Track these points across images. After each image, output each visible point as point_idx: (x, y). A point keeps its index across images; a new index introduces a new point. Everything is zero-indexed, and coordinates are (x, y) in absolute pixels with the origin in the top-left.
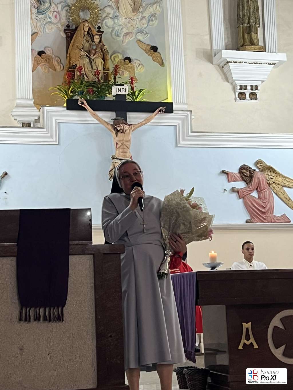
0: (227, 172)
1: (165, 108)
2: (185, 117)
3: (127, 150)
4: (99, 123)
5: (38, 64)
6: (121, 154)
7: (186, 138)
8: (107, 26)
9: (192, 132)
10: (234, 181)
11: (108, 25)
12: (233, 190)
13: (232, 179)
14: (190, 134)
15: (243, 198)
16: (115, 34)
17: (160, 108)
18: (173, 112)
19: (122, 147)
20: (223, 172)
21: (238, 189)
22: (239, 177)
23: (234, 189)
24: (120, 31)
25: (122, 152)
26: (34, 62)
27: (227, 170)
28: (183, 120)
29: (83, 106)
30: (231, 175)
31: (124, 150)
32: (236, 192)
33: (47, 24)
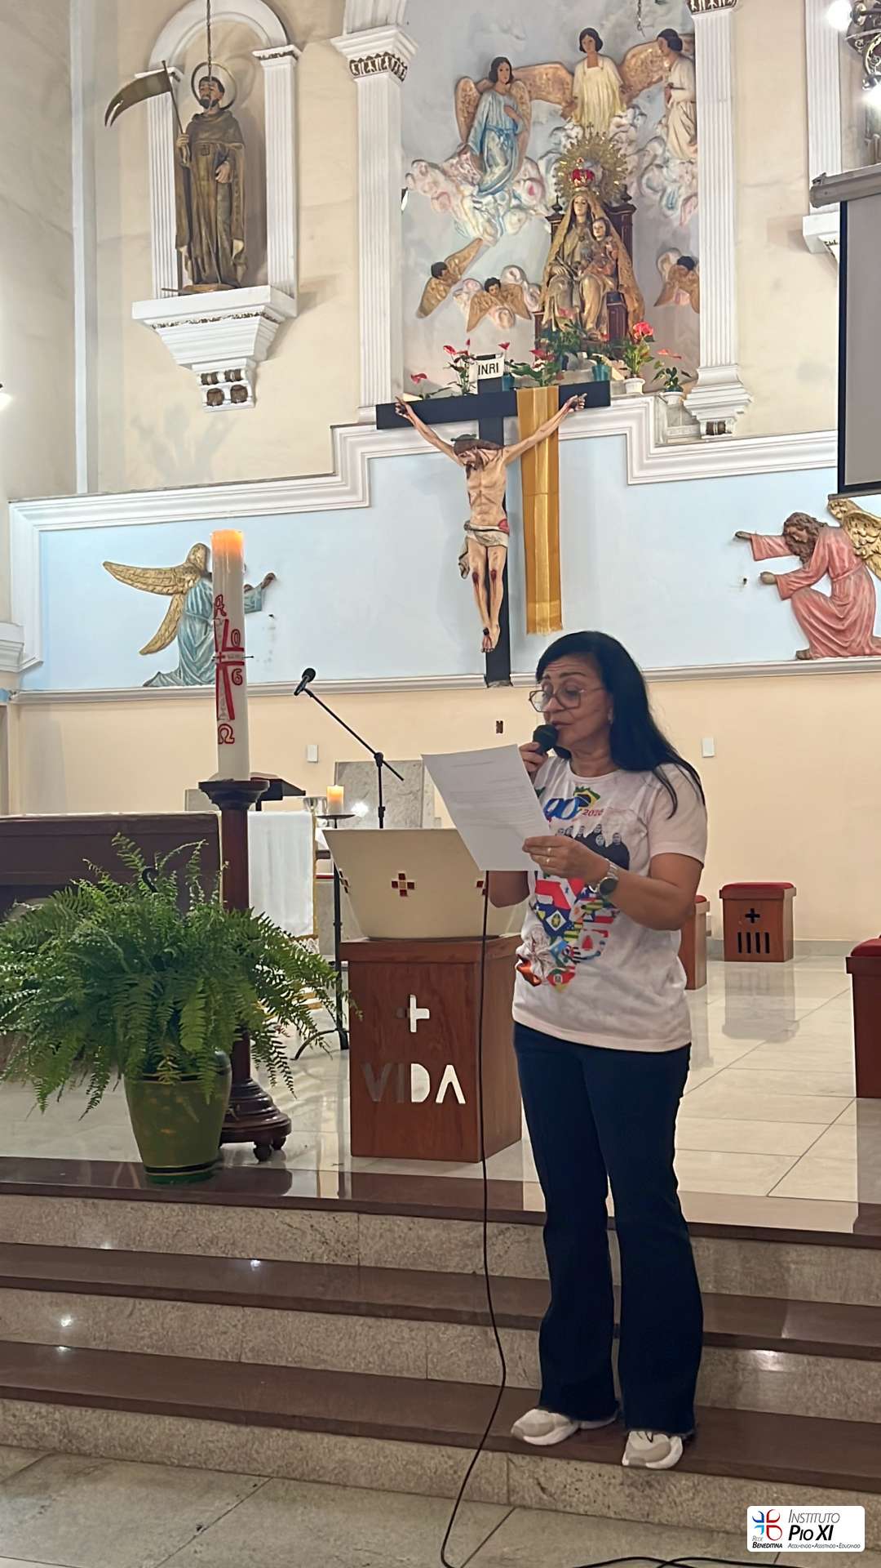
0: (748, 536)
1: (585, 398)
2: (643, 411)
3: (491, 508)
4: (438, 450)
5: (481, 311)
6: (479, 517)
7: (645, 461)
8: (649, 187)
9: (658, 445)
10: (769, 557)
11: (655, 184)
12: (765, 580)
13: (764, 551)
14: (654, 450)
15: (790, 597)
16: (667, 206)
17: (572, 399)
18: (609, 405)
19: (478, 501)
20: (740, 536)
21: (775, 576)
22: (780, 545)
23: (765, 576)
24: (676, 196)
25: (480, 514)
26: (472, 308)
27: (749, 530)
28: (639, 417)
29: (405, 416)
30: (758, 544)
31: (484, 507)
32: (771, 584)
33: (509, 213)
